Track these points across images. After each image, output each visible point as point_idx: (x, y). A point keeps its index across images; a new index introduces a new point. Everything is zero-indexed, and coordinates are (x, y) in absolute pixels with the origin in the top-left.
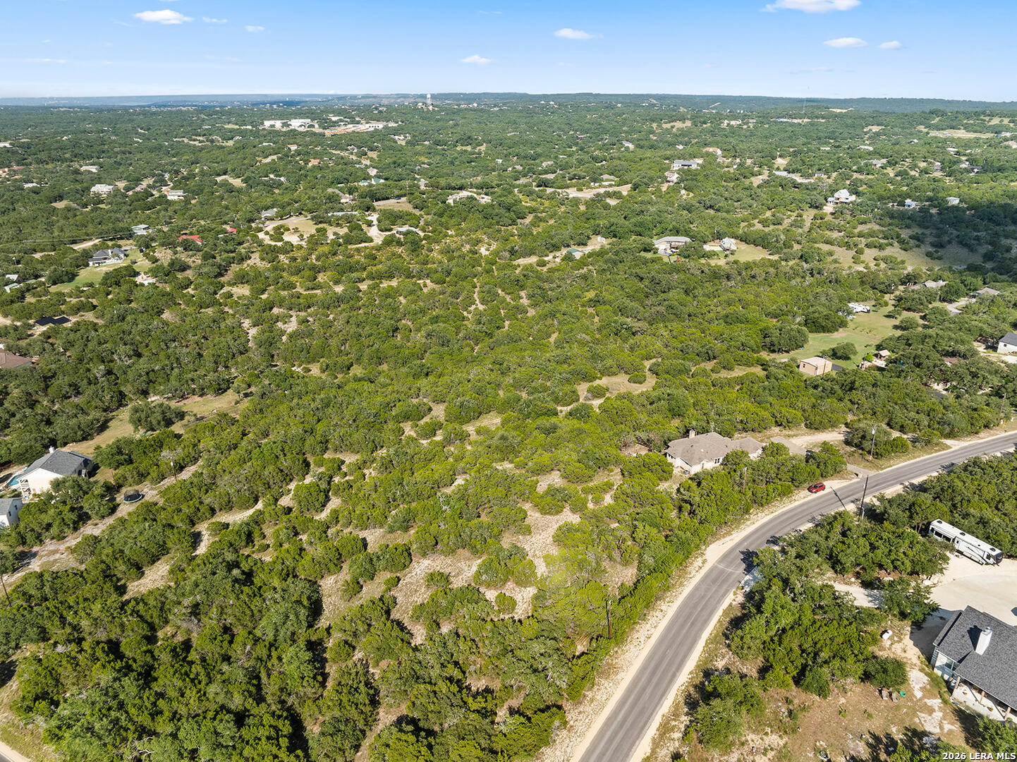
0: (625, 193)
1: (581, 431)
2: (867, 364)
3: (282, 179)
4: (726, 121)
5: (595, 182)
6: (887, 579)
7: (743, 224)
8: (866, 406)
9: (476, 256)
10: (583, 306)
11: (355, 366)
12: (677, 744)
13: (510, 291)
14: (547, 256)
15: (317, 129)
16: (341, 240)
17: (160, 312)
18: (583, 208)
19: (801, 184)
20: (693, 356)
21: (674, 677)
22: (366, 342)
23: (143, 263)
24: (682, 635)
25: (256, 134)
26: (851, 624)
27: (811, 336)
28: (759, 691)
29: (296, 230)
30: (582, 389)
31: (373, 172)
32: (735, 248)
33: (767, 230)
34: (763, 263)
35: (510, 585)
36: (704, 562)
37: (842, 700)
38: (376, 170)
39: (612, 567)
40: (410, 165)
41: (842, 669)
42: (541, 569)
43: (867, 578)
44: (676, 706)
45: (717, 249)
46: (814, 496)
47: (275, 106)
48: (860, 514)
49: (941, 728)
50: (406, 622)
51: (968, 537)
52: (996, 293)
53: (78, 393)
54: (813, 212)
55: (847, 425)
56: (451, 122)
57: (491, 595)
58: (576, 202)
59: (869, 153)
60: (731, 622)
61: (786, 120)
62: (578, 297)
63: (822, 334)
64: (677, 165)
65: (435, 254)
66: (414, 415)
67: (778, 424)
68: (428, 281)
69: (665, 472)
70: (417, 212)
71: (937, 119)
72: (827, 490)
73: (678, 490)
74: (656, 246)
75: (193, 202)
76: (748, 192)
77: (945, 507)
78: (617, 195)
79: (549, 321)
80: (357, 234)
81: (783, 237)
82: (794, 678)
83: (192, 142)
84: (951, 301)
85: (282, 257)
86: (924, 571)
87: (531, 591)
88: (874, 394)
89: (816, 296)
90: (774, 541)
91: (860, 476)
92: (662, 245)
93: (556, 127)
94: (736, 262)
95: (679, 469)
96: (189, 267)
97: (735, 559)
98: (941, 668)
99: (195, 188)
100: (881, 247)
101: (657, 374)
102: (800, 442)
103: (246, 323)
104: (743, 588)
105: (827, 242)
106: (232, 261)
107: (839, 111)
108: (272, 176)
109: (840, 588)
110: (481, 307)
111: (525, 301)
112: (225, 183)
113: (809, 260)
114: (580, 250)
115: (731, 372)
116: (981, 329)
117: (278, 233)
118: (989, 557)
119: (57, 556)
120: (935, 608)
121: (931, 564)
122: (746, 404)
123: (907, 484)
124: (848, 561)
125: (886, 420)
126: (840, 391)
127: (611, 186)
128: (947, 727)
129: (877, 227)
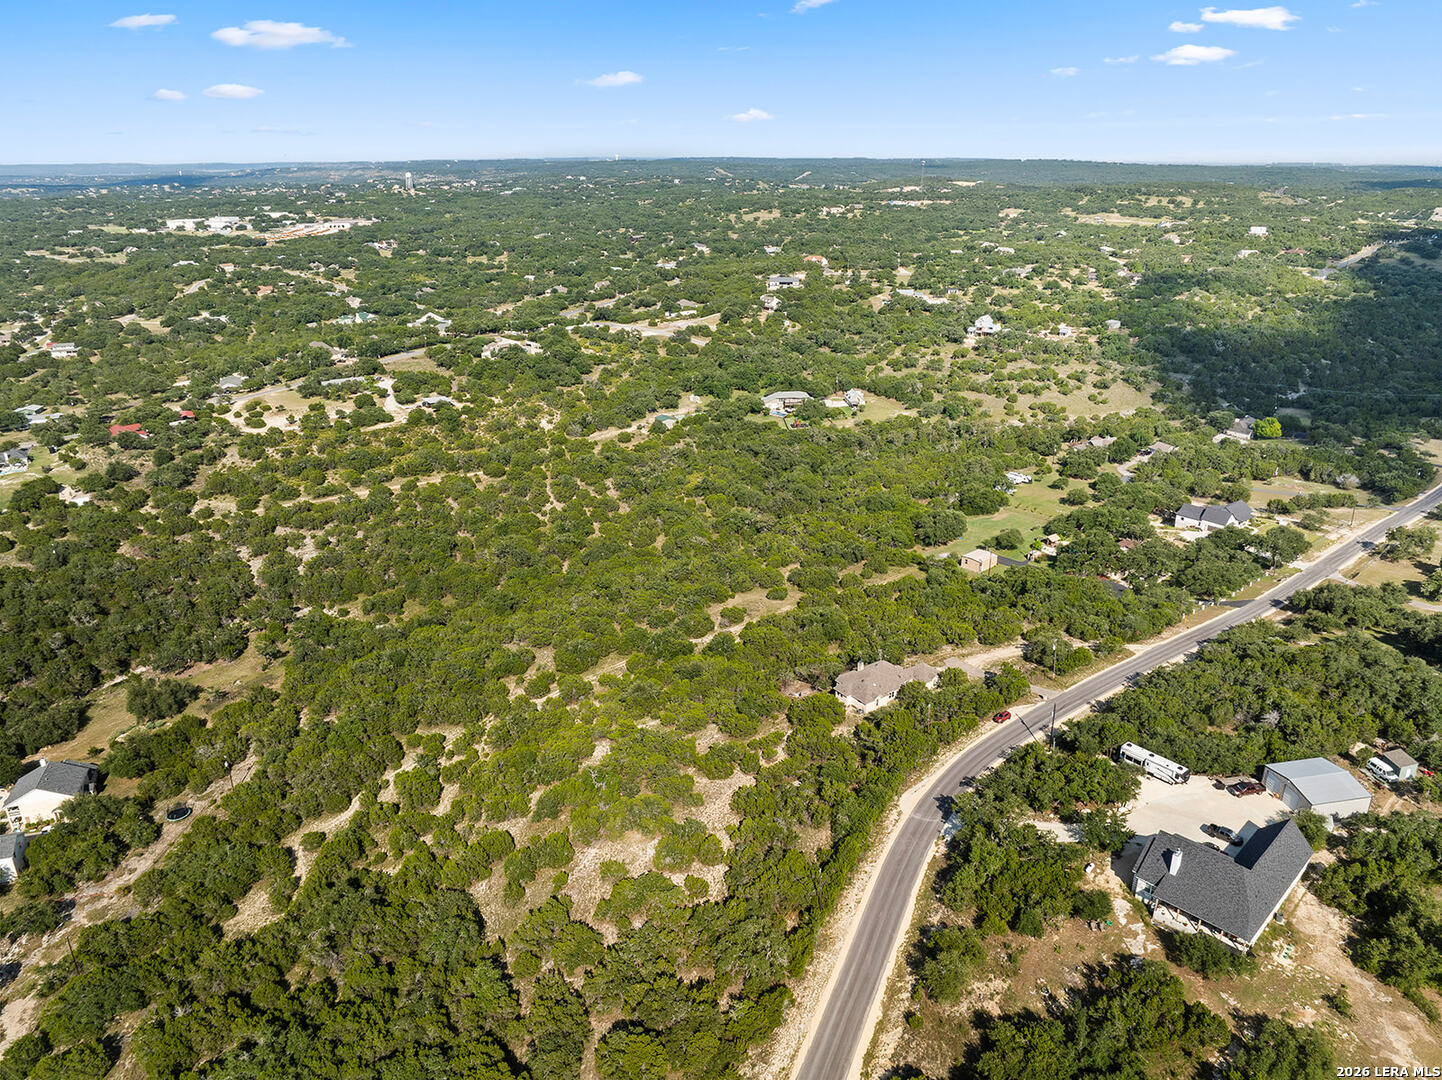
0: (713, 328)
1: (730, 672)
2: (1037, 554)
3: (223, 318)
4: (825, 209)
5: (671, 312)
6: (1086, 811)
7: (869, 369)
8: (1042, 611)
9: (535, 432)
10: (688, 495)
11: (408, 602)
12: (907, 1004)
13: (593, 481)
14: (629, 426)
15: (251, 232)
16: (348, 421)
17: (116, 546)
18: (662, 352)
19: (932, 306)
20: (838, 558)
21: (891, 939)
22: (419, 567)
23: (61, 470)
24: (891, 897)
25: (160, 242)
26: (1056, 861)
27: (969, 519)
28: (978, 940)
29: (281, 409)
30: (714, 611)
31: (355, 303)
32: (863, 403)
33: (899, 375)
34: (901, 423)
35: (696, 865)
36: (899, 814)
37: (1056, 938)
38: (358, 300)
39: (803, 832)
40: (405, 290)
41: (1053, 908)
42: (726, 844)
43: (1066, 812)
44: (899, 968)
45: (842, 404)
46: (1001, 726)
47: (166, 188)
48: (1051, 743)
49: (1145, 949)
50: (590, 921)
51: (1158, 758)
52: (1170, 449)
53: (29, 674)
54: (952, 347)
55: (1023, 636)
56: (447, 216)
57: (678, 879)
58: (652, 343)
59: (1011, 258)
60: (937, 875)
61: (900, 203)
62: (680, 483)
63: (981, 517)
64: (773, 283)
65: (480, 433)
66: (516, 666)
67: (950, 642)
68: (480, 473)
69: (837, 714)
70: (447, 374)
71: (1086, 199)
72: (1013, 718)
73: (856, 734)
74: (767, 405)
75: (93, 359)
76: (868, 321)
77: (1131, 728)
78: (702, 331)
79: (650, 520)
80: (369, 412)
81: (919, 385)
82: (1008, 922)
83: (56, 257)
84: (1121, 462)
85: (270, 451)
86: (1118, 799)
87: (722, 869)
88: (1049, 596)
89: (969, 467)
90: (967, 782)
91: (1045, 698)
92: (774, 403)
93: (599, 223)
94: (867, 423)
95: (851, 708)
96: (138, 474)
97: (930, 807)
98: (1141, 893)
99: (91, 339)
100: (1036, 392)
101: (799, 585)
102: (976, 662)
103: (244, 552)
104: (944, 837)
105: (973, 389)
106: (199, 461)
107: (965, 184)
108: (205, 314)
109: (1041, 826)
110: (559, 506)
111: (613, 494)
112: (136, 330)
113: (954, 415)
114: (670, 414)
115: (884, 576)
116: (1156, 500)
117: (255, 415)
118: (1177, 776)
119: (105, 902)
120: (1132, 836)
121: (1123, 791)
122: (910, 618)
123: (1093, 702)
124: (1045, 797)
125: (1065, 627)
126: (1010, 594)
127: (692, 316)
128: (1150, 947)
129: (1029, 366)
